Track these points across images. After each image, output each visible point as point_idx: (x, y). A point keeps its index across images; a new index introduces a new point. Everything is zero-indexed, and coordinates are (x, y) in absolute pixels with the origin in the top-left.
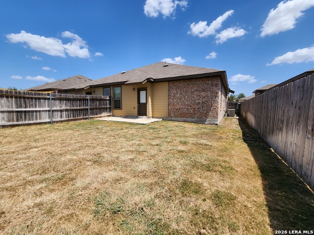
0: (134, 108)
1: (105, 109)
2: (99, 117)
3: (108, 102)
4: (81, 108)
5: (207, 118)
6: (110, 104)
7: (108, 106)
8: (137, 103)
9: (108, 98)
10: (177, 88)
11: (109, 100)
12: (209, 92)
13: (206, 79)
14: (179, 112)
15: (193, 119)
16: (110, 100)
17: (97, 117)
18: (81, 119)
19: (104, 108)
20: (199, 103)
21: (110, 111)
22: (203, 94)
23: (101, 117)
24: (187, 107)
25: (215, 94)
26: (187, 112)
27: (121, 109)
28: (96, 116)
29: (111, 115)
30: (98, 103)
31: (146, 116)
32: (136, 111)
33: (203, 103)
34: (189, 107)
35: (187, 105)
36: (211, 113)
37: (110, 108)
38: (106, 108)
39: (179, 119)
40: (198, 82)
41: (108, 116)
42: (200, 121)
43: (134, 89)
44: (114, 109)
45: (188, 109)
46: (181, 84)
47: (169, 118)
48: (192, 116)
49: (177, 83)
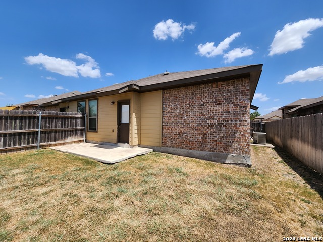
0: (113, 131)
1: (74, 132)
2: (60, 144)
3: (79, 121)
4: (23, 130)
5: (228, 151)
6: (83, 124)
7: (79, 127)
8: (116, 123)
9: (79, 115)
10: (176, 100)
11: (81, 118)
12: (231, 106)
13: (223, 83)
14: (180, 138)
15: (203, 153)
16: (83, 119)
17: (55, 145)
18: (21, 149)
19: (71, 131)
20: (212, 125)
21: (82, 135)
22: (218, 108)
23: (63, 144)
24: (191, 131)
25: (242, 109)
26: (191, 139)
27: (97, 132)
28: (54, 143)
29: (83, 140)
30: (59, 123)
31: (128, 143)
32: (114, 136)
33: (220, 124)
34: (196, 132)
35: (193, 128)
36: (235, 144)
37: (82, 130)
38: (76, 130)
39: (179, 150)
40: (211, 89)
41: (79, 141)
42: (216, 156)
43: (113, 103)
44: (88, 131)
45: (193, 134)
46: (182, 93)
47: (163, 149)
48: (200, 146)
49: (175, 92)
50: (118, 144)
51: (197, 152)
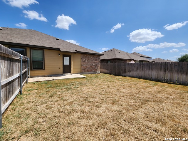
0: (60, 68)
5: (97, 71)
10: (86, 58)
13: (96, 56)
14: (87, 69)
20: (94, 65)
22: (95, 61)
24: (90, 67)
27: (44, 70)
31: (70, 73)
33: (96, 65)
36: (98, 69)
39: (87, 73)
42: (95, 73)
43: (59, 55)
44: (31, 70)
45: (90, 68)
46: (87, 56)
47: (82, 73)
48: (92, 71)
49: (85, 55)
50: (64, 74)
51: (91, 73)
